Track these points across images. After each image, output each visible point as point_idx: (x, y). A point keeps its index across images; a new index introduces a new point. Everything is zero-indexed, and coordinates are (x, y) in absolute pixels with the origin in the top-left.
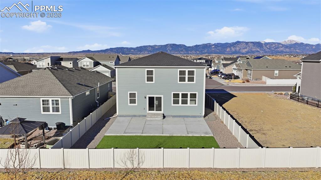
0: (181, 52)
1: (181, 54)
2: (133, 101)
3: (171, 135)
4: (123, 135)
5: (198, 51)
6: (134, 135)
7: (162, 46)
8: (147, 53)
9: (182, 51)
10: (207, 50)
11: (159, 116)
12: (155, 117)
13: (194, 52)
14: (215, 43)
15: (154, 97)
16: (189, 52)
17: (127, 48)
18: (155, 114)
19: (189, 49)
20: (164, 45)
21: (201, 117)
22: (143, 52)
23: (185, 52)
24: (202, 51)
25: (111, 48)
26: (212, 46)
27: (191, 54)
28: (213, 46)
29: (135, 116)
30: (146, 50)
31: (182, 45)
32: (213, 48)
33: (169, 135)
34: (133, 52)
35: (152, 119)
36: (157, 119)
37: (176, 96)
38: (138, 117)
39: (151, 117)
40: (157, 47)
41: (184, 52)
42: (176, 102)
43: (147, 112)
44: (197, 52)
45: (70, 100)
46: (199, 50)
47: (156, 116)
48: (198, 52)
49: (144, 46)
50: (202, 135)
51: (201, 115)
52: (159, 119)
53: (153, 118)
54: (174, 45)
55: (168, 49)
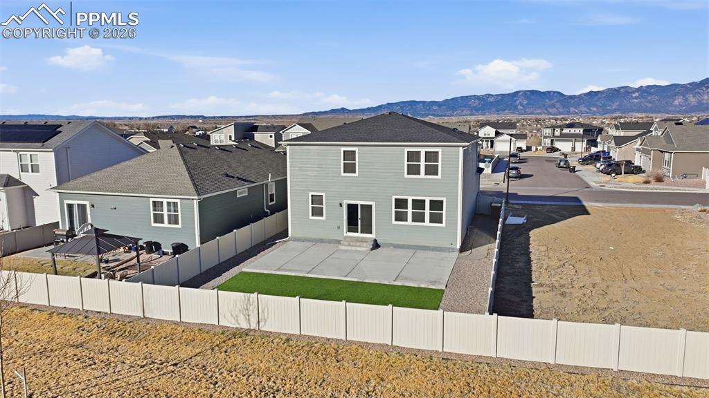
0: (550, 110)
1: (551, 114)
2: (317, 212)
3: (361, 281)
4: (274, 273)
5: (595, 106)
6: (293, 274)
7: (503, 96)
8: (469, 112)
9: (553, 106)
10: (617, 103)
11: (365, 244)
12: (356, 246)
13: (585, 109)
14: (642, 87)
15: (357, 205)
16: (572, 109)
17: (424, 103)
18: (357, 240)
19: (572, 101)
20: (508, 94)
21: (453, 250)
22: (459, 112)
23: (561, 110)
24: (604, 105)
25: (388, 104)
26: (634, 92)
27: (576, 113)
28: (637, 94)
29: (321, 241)
30: (465, 106)
31: (554, 92)
32: (636, 98)
33: (356, 280)
34: (435, 110)
35: (349, 248)
36: (359, 249)
37: (401, 204)
38: (326, 242)
39: (349, 245)
40: (492, 99)
41: (557, 109)
42: (400, 217)
43: (345, 234)
44: (591, 108)
45: (196, 203)
46: (597, 103)
47: (358, 244)
48: (595, 109)
49: (462, 97)
50: (423, 286)
51: (452, 246)
52: (363, 249)
53: (353, 246)
54: (533, 92)
55: (518, 102)
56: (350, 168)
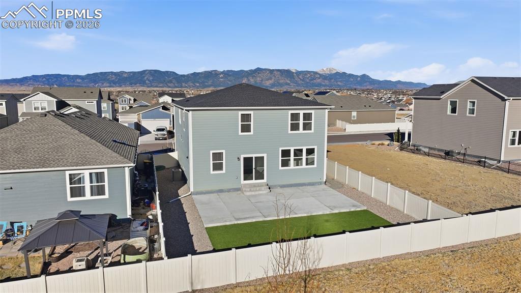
0: (169, 85)
1: (170, 87)
2: (217, 167)
3: (310, 215)
4: (236, 223)
5: (198, 82)
6: (254, 221)
7: (134, 73)
8: (108, 85)
9: (171, 82)
10: (211, 81)
11: (263, 188)
12: (256, 191)
13: (192, 84)
14: (224, 71)
15: (252, 157)
16: (183, 84)
17: (68, 76)
18: (254, 185)
19: (183, 79)
20: (138, 72)
22: (100, 84)
23: (176, 85)
24: (203, 82)
25: (33, 76)
26: (220, 74)
27: (186, 87)
28: (222, 76)
29: (221, 191)
30: (104, 80)
31: (171, 72)
32: (222, 78)
33: (305, 215)
34: (79, 83)
35: (253, 193)
36: (261, 192)
37: (286, 153)
38: (226, 192)
39: (251, 191)
40: (125, 75)
41: (174, 84)
42: (285, 163)
43: (242, 183)
44: (196, 84)
45: (127, 171)
46: (199, 80)
47: (258, 189)
48: (198, 85)
49: (101, 73)
52: (264, 192)
53: (253, 191)
54: (156, 71)
55: (146, 78)
56: (246, 128)
